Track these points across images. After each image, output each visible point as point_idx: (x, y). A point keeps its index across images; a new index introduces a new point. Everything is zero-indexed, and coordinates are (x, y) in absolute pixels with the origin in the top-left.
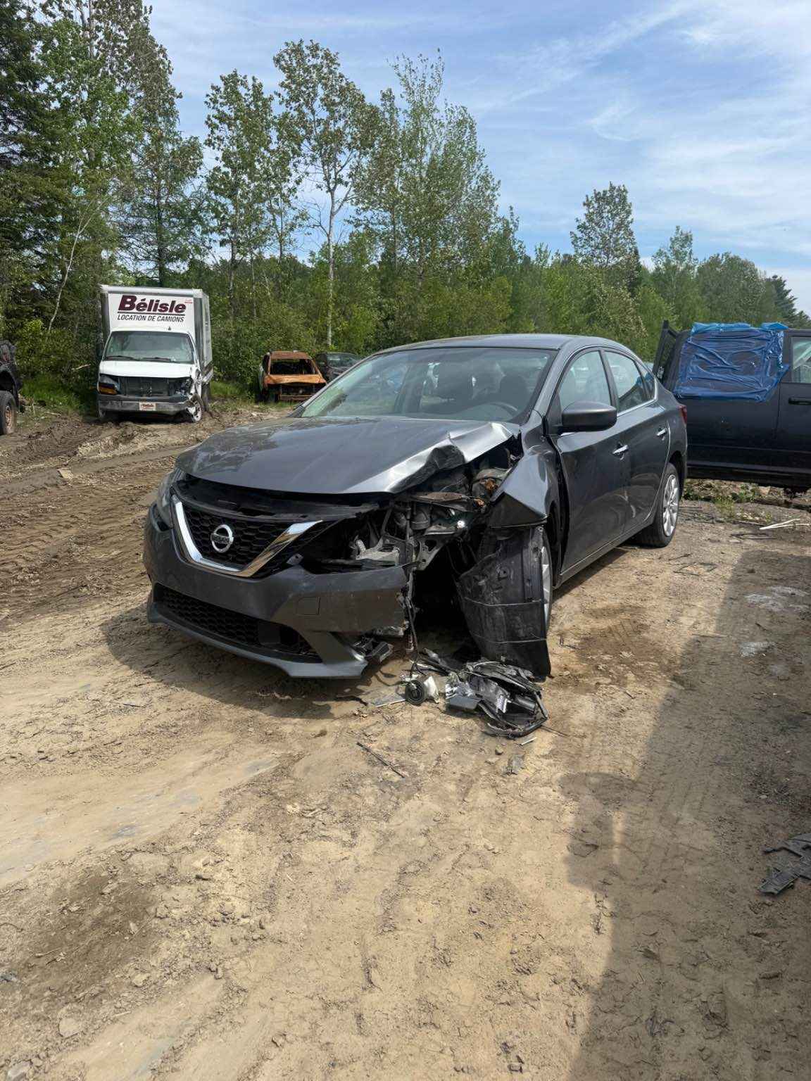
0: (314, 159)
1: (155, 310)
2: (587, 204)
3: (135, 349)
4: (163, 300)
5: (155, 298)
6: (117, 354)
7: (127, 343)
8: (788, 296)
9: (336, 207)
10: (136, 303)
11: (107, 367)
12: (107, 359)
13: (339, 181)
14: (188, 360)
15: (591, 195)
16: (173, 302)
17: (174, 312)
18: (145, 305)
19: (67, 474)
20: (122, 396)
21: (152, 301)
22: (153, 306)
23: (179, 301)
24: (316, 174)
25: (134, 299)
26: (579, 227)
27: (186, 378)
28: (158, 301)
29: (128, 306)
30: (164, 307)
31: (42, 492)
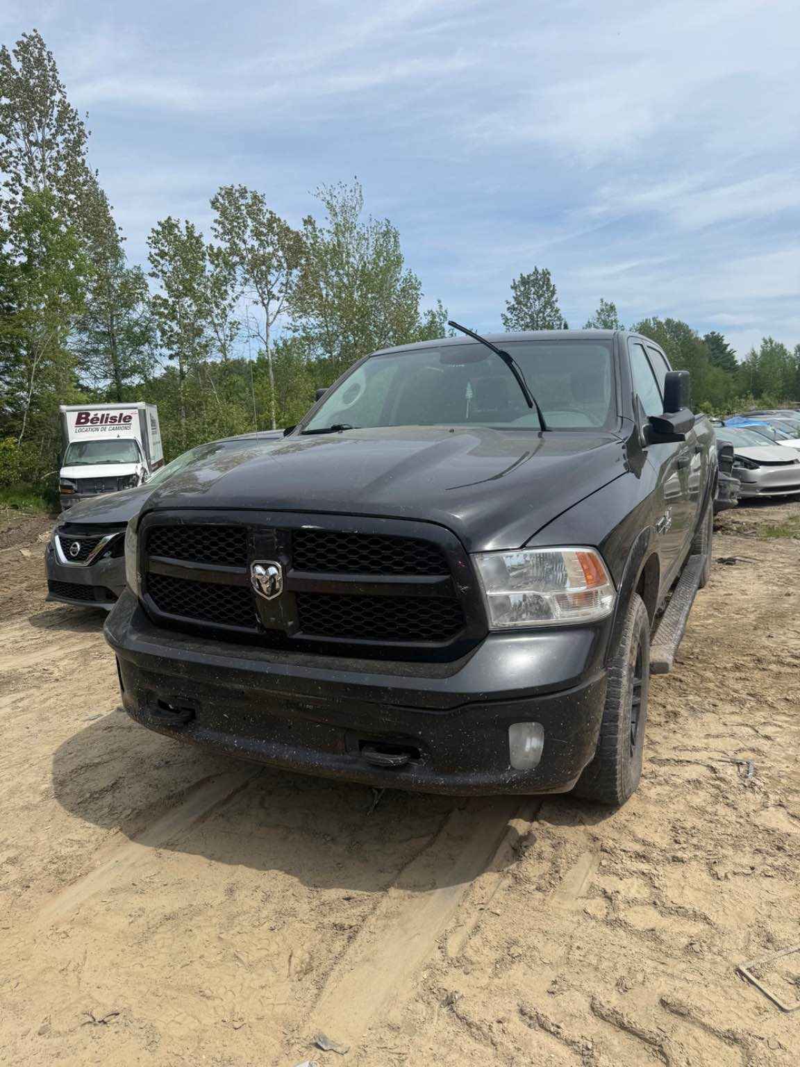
0: (246, 280)
1: (106, 422)
2: (514, 287)
3: (90, 455)
4: (112, 413)
5: (105, 412)
6: (74, 461)
7: (84, 451)
8: (728, 349)
9: (271, 318)
10: (90, 418)
11: (66, 472)
12: (66, 465)
13: (271, 296)
14: (135, 460)
15: (518, 279)
16: (121, 415)
17: (122, 422)
18: (98, 419)
19: (26, 553)
20: (80, 494)
21: (103, 415)
22: (104, 419)
23: (126, 413)
24: (252, 293)
25: (88, 415)
26: (508, 309)
27: (132, 475)
28: (108, 415)
29: (82, 421)
30: (114, 419)
31: (7, 566)
